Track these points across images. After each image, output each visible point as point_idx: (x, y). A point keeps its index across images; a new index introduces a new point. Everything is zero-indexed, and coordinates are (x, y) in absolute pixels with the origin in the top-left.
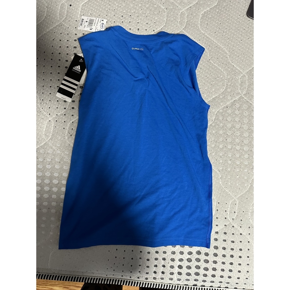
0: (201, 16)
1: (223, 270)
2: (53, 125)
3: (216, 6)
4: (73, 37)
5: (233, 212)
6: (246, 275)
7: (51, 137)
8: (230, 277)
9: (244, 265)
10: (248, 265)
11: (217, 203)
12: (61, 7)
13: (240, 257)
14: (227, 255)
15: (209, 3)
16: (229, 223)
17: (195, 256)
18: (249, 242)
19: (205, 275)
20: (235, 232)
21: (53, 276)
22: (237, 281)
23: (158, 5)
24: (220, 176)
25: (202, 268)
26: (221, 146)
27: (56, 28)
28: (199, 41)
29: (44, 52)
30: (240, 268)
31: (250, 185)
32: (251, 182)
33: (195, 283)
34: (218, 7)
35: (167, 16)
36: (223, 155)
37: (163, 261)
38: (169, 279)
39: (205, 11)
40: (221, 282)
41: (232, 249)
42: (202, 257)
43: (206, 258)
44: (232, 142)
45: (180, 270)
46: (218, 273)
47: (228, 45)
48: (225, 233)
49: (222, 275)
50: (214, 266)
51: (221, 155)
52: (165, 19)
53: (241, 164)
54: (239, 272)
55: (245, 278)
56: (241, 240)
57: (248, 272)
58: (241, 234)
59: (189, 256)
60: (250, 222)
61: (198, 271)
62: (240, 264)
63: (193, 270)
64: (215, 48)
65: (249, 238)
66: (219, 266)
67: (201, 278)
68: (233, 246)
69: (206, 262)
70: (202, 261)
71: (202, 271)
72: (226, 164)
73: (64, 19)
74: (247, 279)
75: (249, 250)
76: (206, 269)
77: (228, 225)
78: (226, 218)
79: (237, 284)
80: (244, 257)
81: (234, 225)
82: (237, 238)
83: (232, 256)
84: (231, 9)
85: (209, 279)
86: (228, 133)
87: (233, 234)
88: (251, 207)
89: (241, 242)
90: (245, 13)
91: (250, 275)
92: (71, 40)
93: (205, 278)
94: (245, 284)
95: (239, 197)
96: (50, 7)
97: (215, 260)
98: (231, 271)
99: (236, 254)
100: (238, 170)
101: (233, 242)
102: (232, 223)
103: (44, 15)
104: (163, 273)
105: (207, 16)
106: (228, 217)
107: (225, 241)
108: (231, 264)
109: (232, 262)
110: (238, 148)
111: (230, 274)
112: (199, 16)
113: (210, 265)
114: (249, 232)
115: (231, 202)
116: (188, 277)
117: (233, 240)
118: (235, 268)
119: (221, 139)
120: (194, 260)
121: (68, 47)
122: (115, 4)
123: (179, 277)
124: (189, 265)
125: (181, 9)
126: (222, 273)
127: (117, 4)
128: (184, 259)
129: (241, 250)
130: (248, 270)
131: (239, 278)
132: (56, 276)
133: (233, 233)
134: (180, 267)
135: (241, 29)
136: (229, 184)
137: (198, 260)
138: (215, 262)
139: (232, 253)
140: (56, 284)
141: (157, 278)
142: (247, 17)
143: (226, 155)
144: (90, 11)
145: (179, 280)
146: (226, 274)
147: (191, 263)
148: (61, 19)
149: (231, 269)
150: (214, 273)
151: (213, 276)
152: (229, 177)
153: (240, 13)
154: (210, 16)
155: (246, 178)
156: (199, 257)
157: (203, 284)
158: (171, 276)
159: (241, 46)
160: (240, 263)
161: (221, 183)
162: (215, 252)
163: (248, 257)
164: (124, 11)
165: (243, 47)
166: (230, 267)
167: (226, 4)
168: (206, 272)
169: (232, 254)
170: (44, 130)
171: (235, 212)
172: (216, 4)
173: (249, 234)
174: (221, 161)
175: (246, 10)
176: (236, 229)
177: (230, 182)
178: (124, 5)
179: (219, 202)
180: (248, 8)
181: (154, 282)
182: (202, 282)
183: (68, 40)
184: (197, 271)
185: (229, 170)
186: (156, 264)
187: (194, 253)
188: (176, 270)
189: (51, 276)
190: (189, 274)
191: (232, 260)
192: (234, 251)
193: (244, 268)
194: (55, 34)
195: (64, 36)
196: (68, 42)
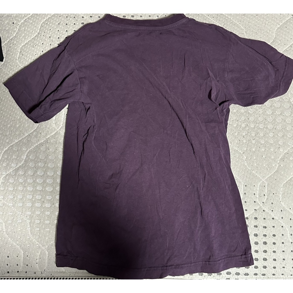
1: (256, 259)
4: (80, 21)
5: (262, 195)
6: (282, 263)
7: (62, 125)
8: (265, 267)
9: (279, 252)
10: (283, 251)
11: (244, 186)
13: (274, 243)
14: (259, 243)
16: (258, 207)
18: (282, 227)
20: (266, 216)
22: (273, 271)
24: (245, 157)
26: (243, 125)
28: (213, 18)
29: (50, 37)
30: (274, 256)
31: (278, 165)
32: (279, 162)
33: (228, 276)
36: (246, 135)
38: (199, 274)
40: (256, 274)
41: (265, 235)
44: (255, 121)
47: (244, 21)
48: (256, 218)
49: (256, 265)
51: (244, 134)
53: (266, 142)
54: (275, 260)
55: (281, 267)
56: (274, 225)
57: (284, 259)
58: (273, 219)
60: (282, 205)
62: (274, 252)
64: (231, 25)
65: (282, 223)
67: (233, 270)
68: (265, 232)
72: (250, 144)
74: (284, 267)
75: (283, 235)
77: (258, 209)
78: (255, 202)
79: (274, 275)
80: (278, 243)
81: (265, 209)
82: (269, 223)
83: (265, 243)
86: (250, 112)
87: (264, 219)
88: (282, 189)
89: (274, 227)
91: (287, 263)
92: (78, 24)
94: (283, 274)
95: (267, 178)
98: (265, 259)
99: (270, 240)
100: (263, 150)
101: (265, 227)
102: (262, 207)
106: (257, 200)
107: (256, 226)
108: (265, 251)
109: (265, 249)
110: (261, 126)
111: (265, 263)
114: (282, 216)
115: (259, 185)
117: (265, 225)
118: (270, 256)
119: (243, 118)
129: (274, 235)
130: (284, 258)
131: (275, 268)
133: (264, 217)
136: (255, 165)
139: (264, 239)
143: (249, 134)
146: (261, 263)
149: (265, 257)
152: (255, 158)
155: (273, 157)
159: (257, 22)
160: (274, 250)
161: (246, 164)
163: (283, 243)
165: (259, 23)
166: (264, 255)
169: (264, 241)
171: (264, 195)
173: (282, 218)
174: (245, 141)
176: (268, 213)
177: (256, 163)
179: (246, 184)
183: (74, 24)
185: (254, 150)
191: (265, 248)
192: (267, 237)
193: (279, 256)
194: (61, 17)
195: (71, 19)
196: (74, 26)
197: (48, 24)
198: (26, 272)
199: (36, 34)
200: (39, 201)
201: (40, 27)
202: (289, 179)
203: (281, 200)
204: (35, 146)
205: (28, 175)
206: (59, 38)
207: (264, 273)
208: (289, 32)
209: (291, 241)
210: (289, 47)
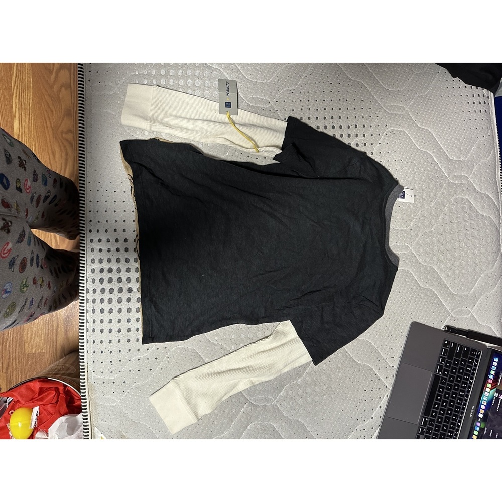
0: (406, 269)
1: (110, 321)
2: (264, 106)
3: (420, 286)
6: (107, 350)
7: (251, 105)
8: (102, 331)
9: (119, 346)
10: (120, 351)
12: (400, 108)
13: (128, 341)
14: (129, 324)
15: (421, 277)
17: (125, 286)
18: (148, 349)
19: (102, 301)
21: (83, 118)
22: (98, 341)
23: (414, 218)
25: (112, 296)
27: (376, 102)
30: (115, 341)
32: (220, 344)
33: (91, 291)
34: (419, 288)
35: (402, 230)
37: (115, 249)
38: (93, 259)
39: (413, 274)
40: (94, 322)
42: (125, 295)
43: (124, 300)
45: (106, 270)
46: (106, 316)
49: (104, 321)
50: (115, 311)
52: (398, 228)
54: (110, 342)
55: (102, 350)
57: (111, 352)
59: (124, 279)
60: (172, 348)
61: (106, 292)
62: (119, 341)
63: (107, 286)
66: (115, 316)
67: (98, 296)
69: (119, 300)
70: (120, 295)
71: (107, 296)
73: (387, 111)
74: (102, 353)
75: (138, 350)
76: (110, 301)
79: (94, 342)
80: (129, 345)
83: (129, 330)
84: (418, 303)
85: (98, 306)
90: (415, 320)
93: (98, 301)
94: (94, 352)
96: (399, 95)
97: (123, 310)
98: (110, 331)
103: (390, 88)
104: (101, 250)
105: (407, 276)
108: (119, 331)
109: (122, 331)
111: (106, 331)
112: (406, 267)
113: (115, 306)
114: (160, 349)
116: (97, 281)
118: (115, 336)
120: (121, 285)
121: (356, 117)
122: (408, 169)
123: (97, 271)
124: (114, 281)
125: (412, 245)
126: (106, 321)
127: (409, 171)
128: (120, 274)
130: (113, 352)
131: (102, 342)
132: (84, 121)
134: (110, 270)
135: (396, 317)
137: (121, 290)
138: (120, 311)
140: (23, 122)
141: (93, 244)
142: (410, 322)
144: (399, 141)
145: (93, 271)
146: (106, 326)
147: (117, 283)
148: (387, 108)
149: (113, 331)
150: (107, 311)
151: (102, 311)
153: (414, 314)
154: (407, 280)
156: (124, 290)
157: (89, 301)
158: (97, 261)
160: (121, 341)
162: (132, 309)
163: (129, 350)
164: (402, 180)
166: (115, 330)
167: (422, 297)
168: (106, 301)
170: (258, 97)
172: (421, 285)
175: (418, 321)
178: (409, 179)
180: (420, 324)
181: (87, 241)
182: (93, 298)
184: (107, 290)
186: (111, 240)
187: (129, 285)
188: (106, 266)
189: (84, 115)
190: (102, 281)
191: (124, 331)
192: (136, 332)
193: (115, 347)
194: (370, 102)
195: (368, 113)
196: (361, 117)
197: (362, 89)
198: (90, 72)
199: (350, 77)
200: (167, 83)
201: (357, 80)
202: (202, 356)
203: (178, 347)
204: (227, 76)
205: (195, 70)
206: (347, 100)
207: (95, 330)
208: (366, 355)
209: (131, 360)
210: (350, 356)
